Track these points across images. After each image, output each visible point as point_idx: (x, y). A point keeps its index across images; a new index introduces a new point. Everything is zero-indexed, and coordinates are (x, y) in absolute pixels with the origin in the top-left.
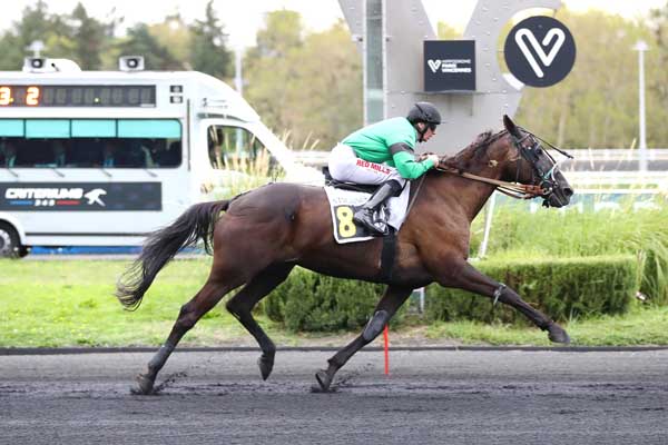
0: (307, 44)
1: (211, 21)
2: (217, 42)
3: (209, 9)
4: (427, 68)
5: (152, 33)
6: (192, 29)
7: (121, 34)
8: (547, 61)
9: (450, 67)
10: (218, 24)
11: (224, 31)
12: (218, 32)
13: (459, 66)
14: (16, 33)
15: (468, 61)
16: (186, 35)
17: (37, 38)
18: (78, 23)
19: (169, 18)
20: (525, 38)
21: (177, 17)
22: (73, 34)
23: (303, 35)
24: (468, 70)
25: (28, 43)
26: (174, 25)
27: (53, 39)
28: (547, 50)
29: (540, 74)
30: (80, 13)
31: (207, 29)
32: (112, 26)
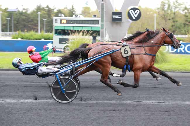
0: (91, 13)
1: (73, 9)
2: (74, 13)
3: (72, 7)
4: (112, 17)
5: (62, 11)
6: (69, 10)
7: (55, 11)
8: (136, 16)
9: (117, 17)
10: (74, 9)
11: (75, 11)
12: (74, 11)
13: (119, 17)
14: (35, 10)
15: (120, 16)
16: (68, 11)
17: (39, 11)
18: (47, 9)
19: (65, 8)
20: (132, 12)
21: (66, 8)
22: (46, 11)
23: (91, 11)
24: (120, 18)
25: (37, 12)
26: (66, 9)
27: (42, 11)
28: (136, 14)
29: (134, 18)
30: (48, 7)
31: (72, 10)
32: (54, 9)
